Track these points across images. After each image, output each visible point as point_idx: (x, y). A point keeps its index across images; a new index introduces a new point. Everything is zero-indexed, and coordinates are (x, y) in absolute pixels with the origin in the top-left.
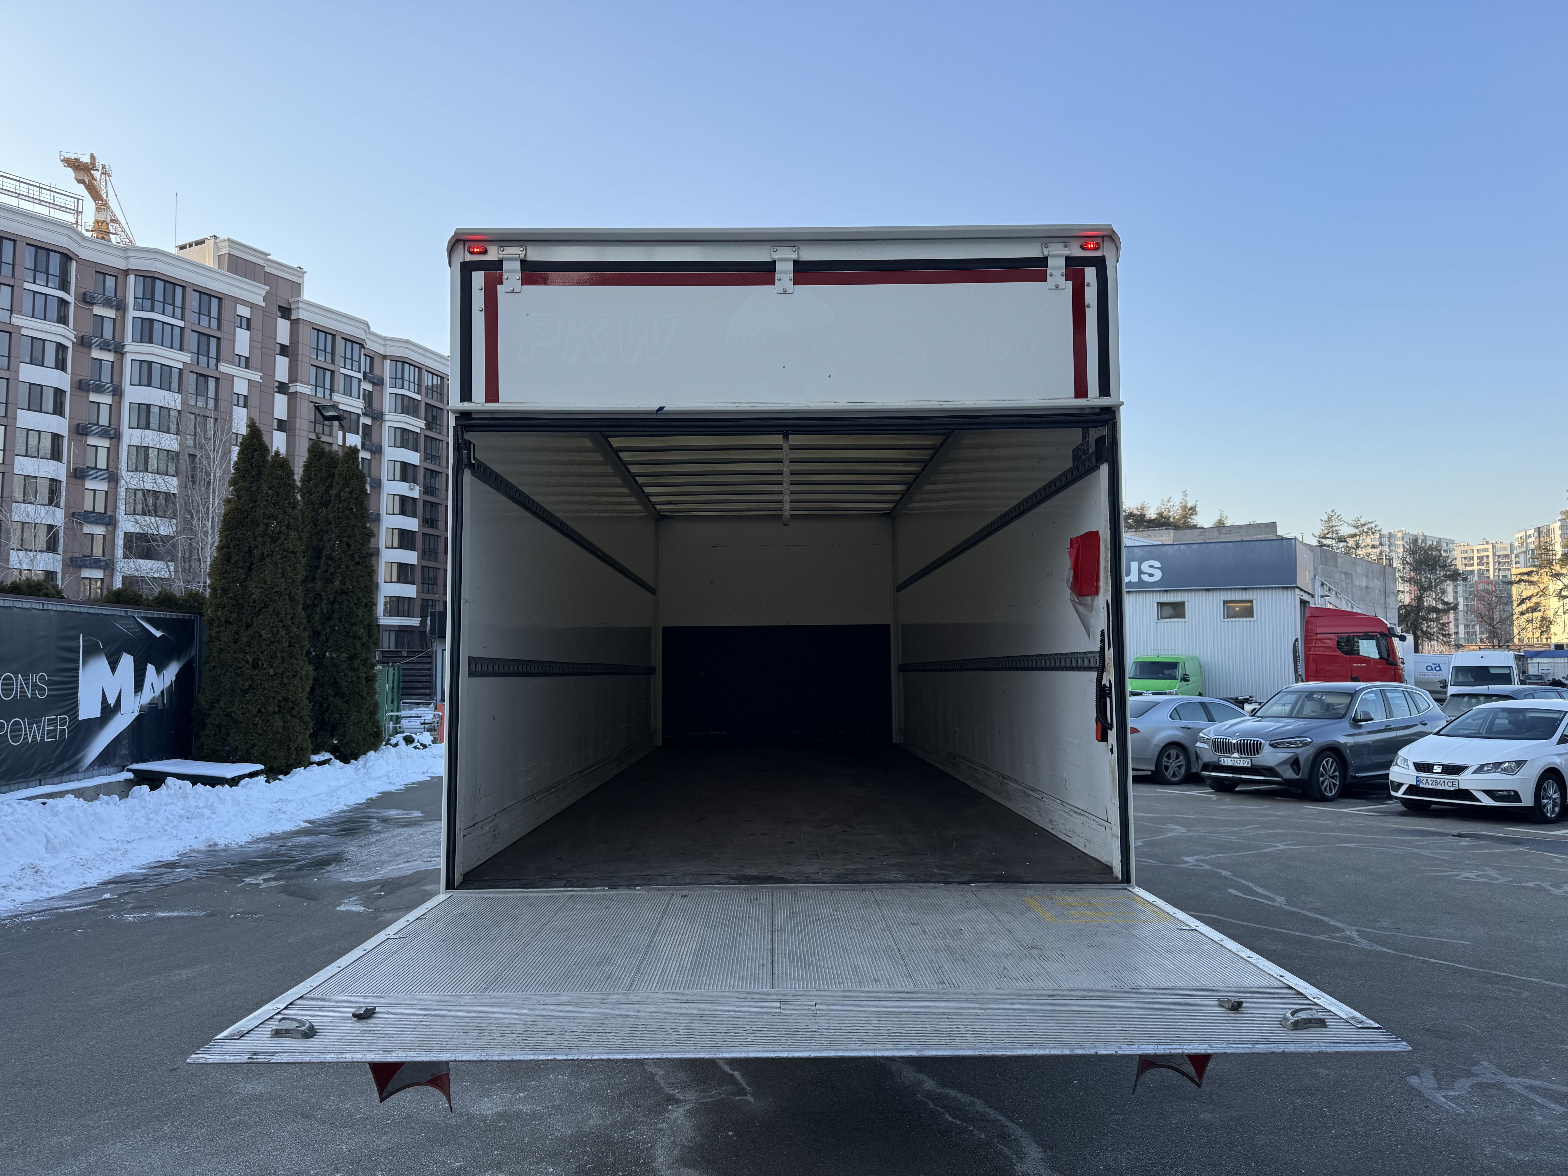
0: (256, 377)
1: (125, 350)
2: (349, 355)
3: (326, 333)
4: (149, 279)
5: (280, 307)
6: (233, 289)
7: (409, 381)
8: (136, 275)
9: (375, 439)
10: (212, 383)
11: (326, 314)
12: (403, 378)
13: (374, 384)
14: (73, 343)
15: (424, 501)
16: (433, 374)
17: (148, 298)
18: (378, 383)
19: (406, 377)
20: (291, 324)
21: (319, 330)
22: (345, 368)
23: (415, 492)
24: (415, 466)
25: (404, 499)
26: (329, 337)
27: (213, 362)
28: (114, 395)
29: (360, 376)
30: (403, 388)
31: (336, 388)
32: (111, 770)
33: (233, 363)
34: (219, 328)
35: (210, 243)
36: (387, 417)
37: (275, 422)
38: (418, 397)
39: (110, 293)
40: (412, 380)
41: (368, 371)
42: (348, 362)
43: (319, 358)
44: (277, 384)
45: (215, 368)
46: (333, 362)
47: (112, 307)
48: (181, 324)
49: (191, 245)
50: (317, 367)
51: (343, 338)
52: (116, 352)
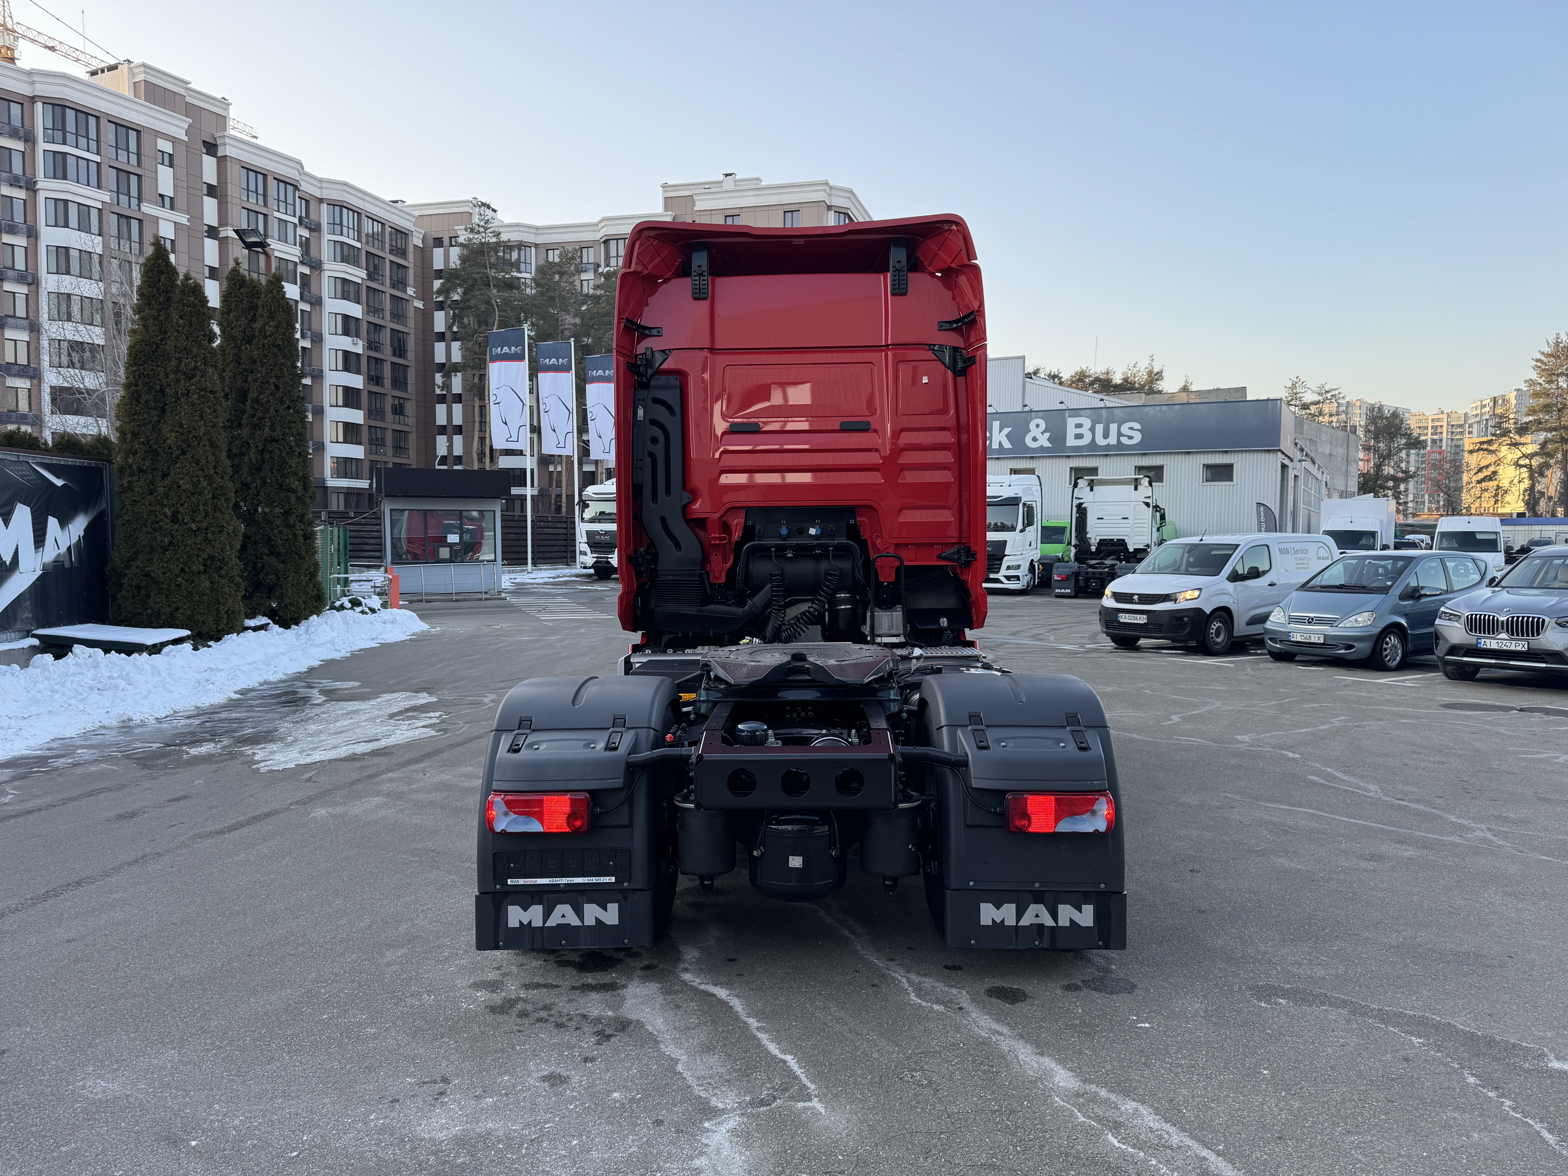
0: (183, 219)
1: (38, 187)
2: (282, 198)
3: (256, 172)
4: (58, 107)
5: (204, 142)
6: (151, 120)
7: (348, 227)
8: (44, 103)
9: (314, 289)
10: (135, 224)
11: (255, 151)
12: (341, 224)
13: (311, 230)
15: (368, 356)
16: (373, 220)
17: (58, 129)
18: (315, 229)
19: (345, 223)
20: (218, 162)
21: (248, 169)
22: (278, 211)
23: (358, 347)
24: (357, 319)
25: (347, 355)
26: (260, 177)
27: (134, 202)
28: (29, 237)
29: (296, 221)
30: (342, 234)
31: (270, 233)
32: (13, 635)
33: (156, 203)
34: (139, 164)
35: (124, 68)
36: (325, 267)
37: (207, 269)
38: (358, 245)
39: (16, 122)
40: (351, 226)
41: (304, 215)
42: (282, 205)
43: (250, 200)
44: (206, 228)
45: (137, 208)
46: (266, 205)
47: (19, 138)
48: (97, 158)
49: (103, 71)
50: (248, 210)
51: (275, 178)
52: (27, 189)
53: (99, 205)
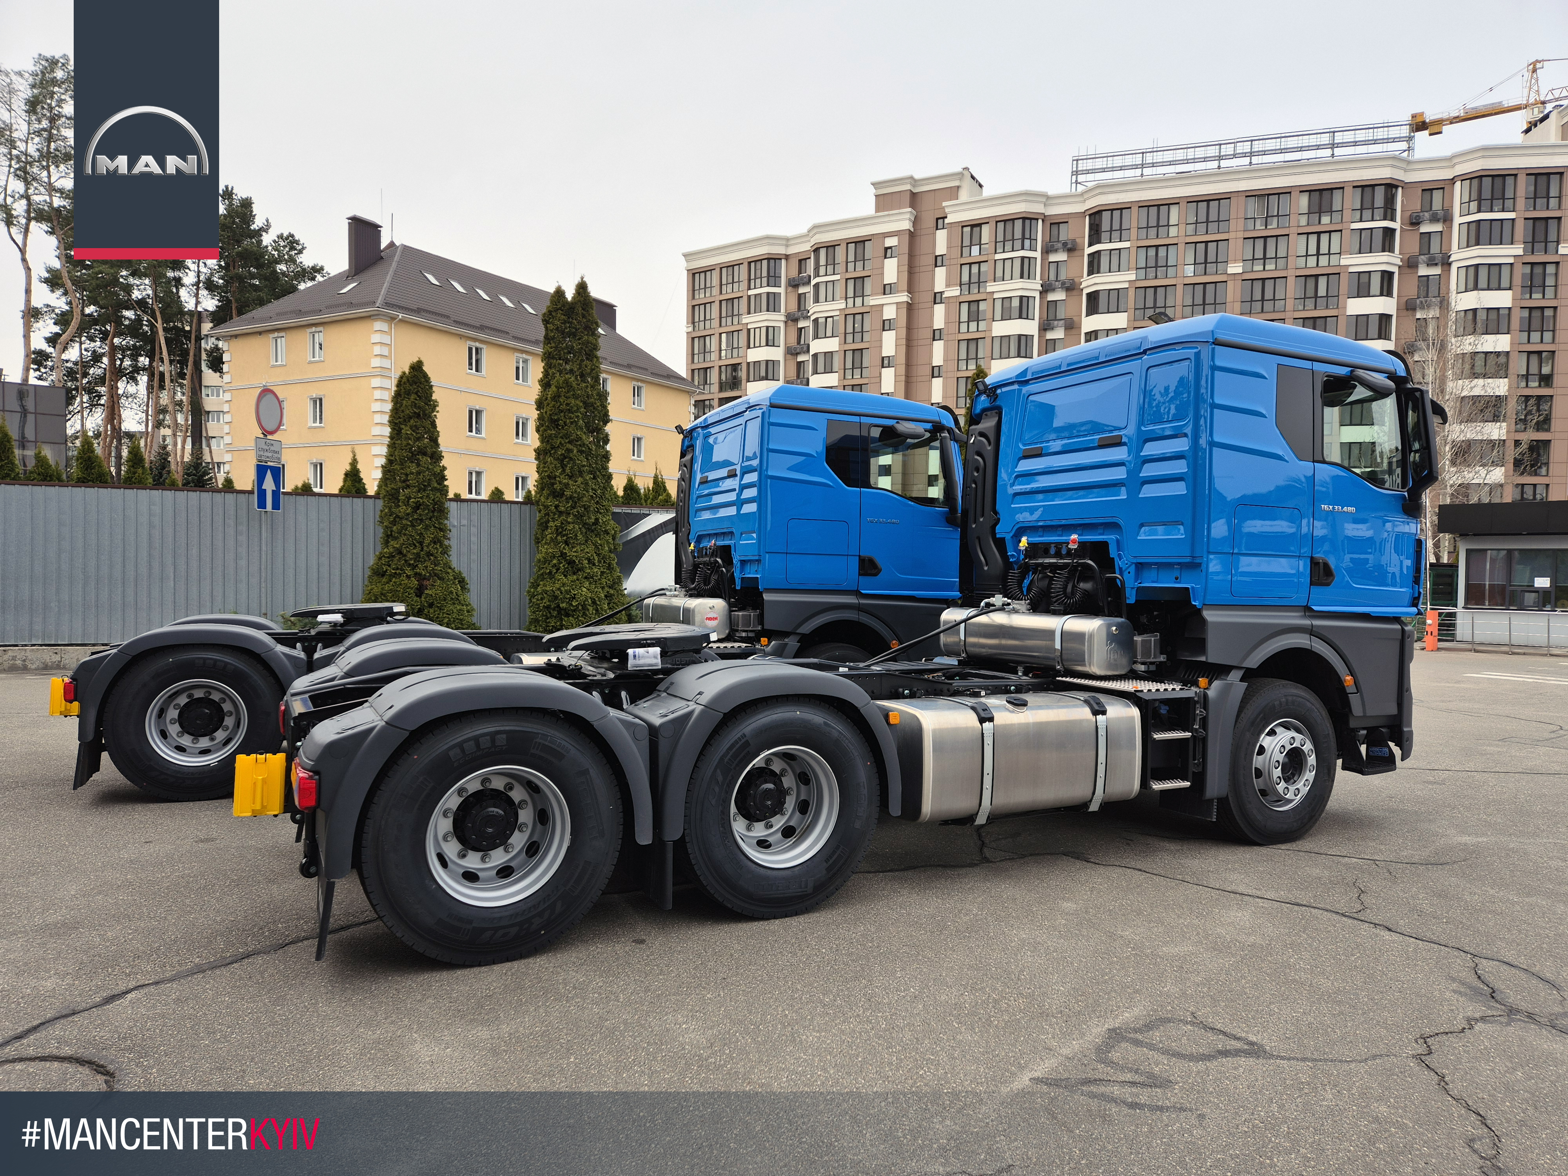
1: (1451, 260)
4: (1475, 179)
8: (1462, 180)
10: (1550, 270)
14: (1400, 267)
17: (1474, 200)
27: (1551, 246)
28: (1440, 307)
34: (1560, 206)
39: (1437, 207)
45: (1555, 251)
47: (1438, 221)
48: (1512, 215)
52: (1442, 264)
53: (1511, 260)
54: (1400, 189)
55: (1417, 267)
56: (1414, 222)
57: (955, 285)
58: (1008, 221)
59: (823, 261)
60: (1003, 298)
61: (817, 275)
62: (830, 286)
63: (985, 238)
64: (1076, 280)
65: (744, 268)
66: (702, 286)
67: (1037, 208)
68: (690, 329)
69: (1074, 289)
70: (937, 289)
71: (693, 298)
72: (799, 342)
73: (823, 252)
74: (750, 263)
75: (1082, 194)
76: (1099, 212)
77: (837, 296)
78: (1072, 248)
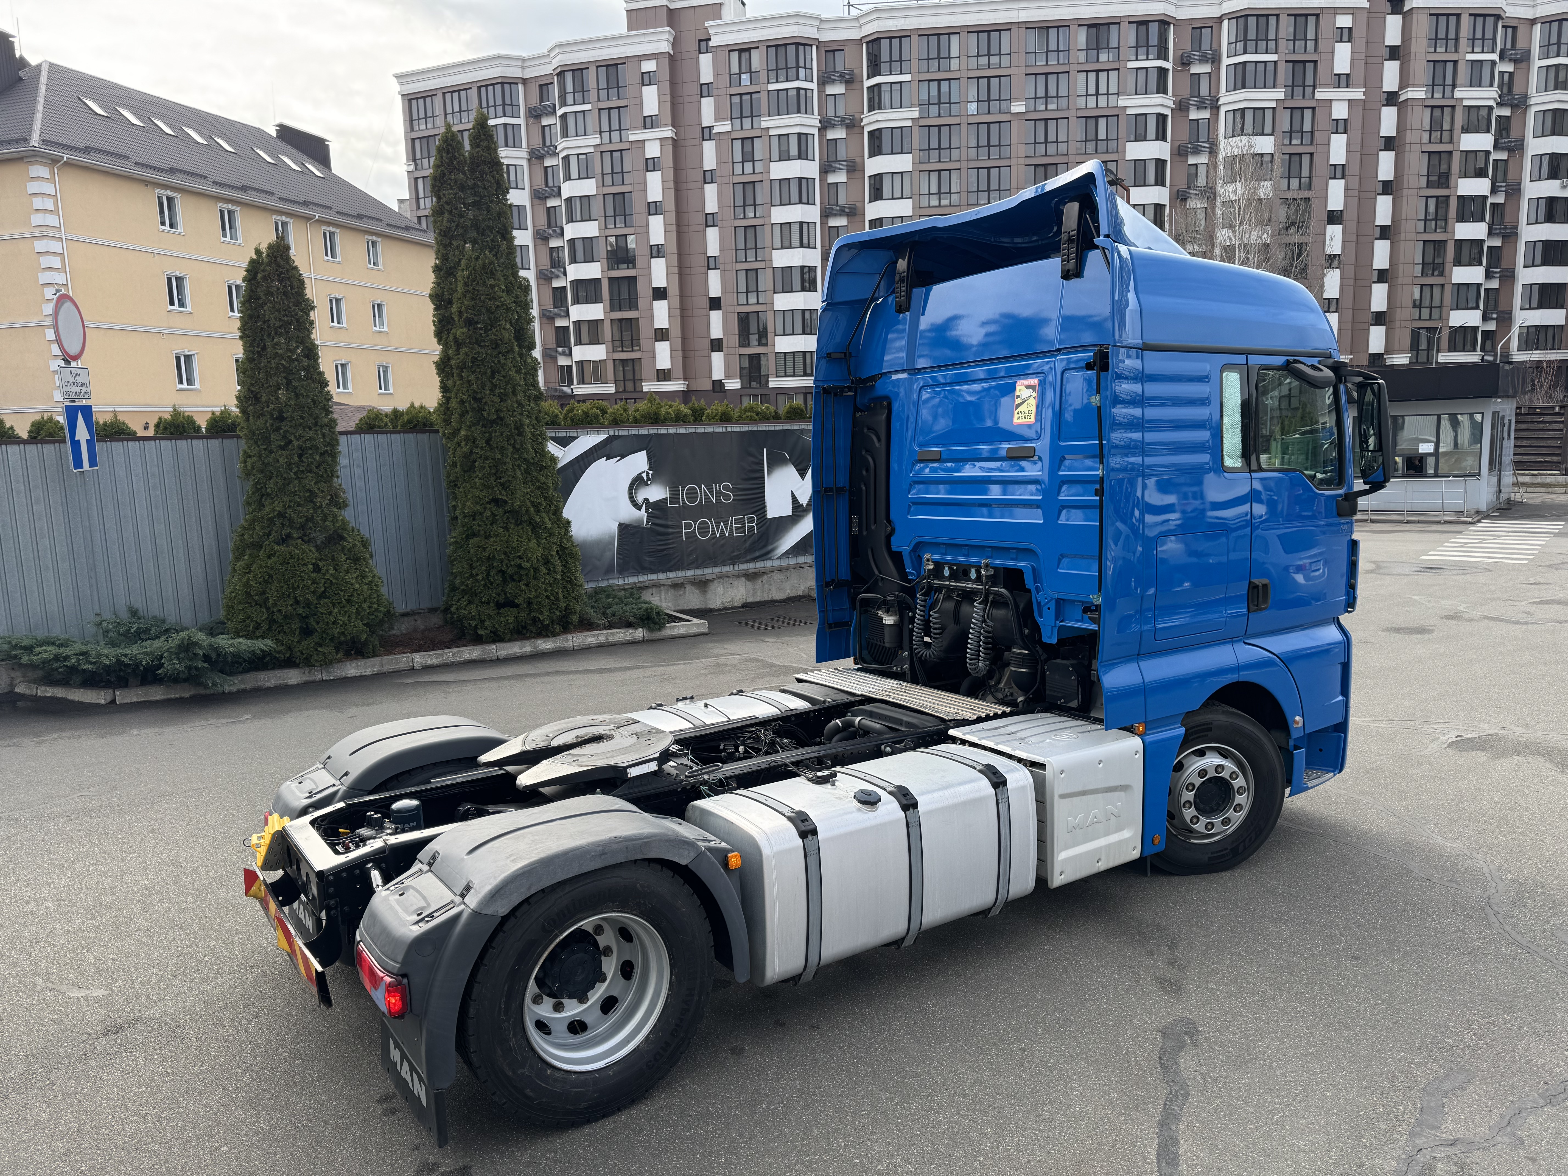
0: (1358, 94)
1: (1220, 103)
2: (1479, 35)
3: (1448, 15)
4: (1242, 18)
8: (1229, 19)
10: (1308, 115)
13: (1516, 62)
14: (1172, 110)
17: (1244, 41)
18: (1522, 58)
20: (1404, 18)
21: (1438, 15)
22: (1473, 52)
25: (1552, 202)
26: (1453, 19)
27: (1308, 91)
28: (1210, 152)
29: (1495, 57)
30: (1559, 55)
31: (1459, 81)
33: (1331, 86)
34: (1316, 50)
36: (1533, 101)
37: (1382, 141)
39: (1206, 47)
41: (1509, 46)
42: (1478, 43)
43: (1438, 50)
44: (1384, 96)
45: (1311, 97)
46: (1456, 51)
47: (1207, 61)
48: (1274, 57)
50: (1435, 61)
52: (1211, 108)
53: (1273, 105)
54: (1172, 26)
55: (1188, 110)
56: (1184, 62)
57: (725, 119)
58: (778, 47)
59: (569, 88)
60: (780, 136)
61: (564, 103)
62: (580, 117)
63: (756, 64)
64: (857, 116)
65: (474, 92)
66: (422, 115)
67: (809, 32)
68: (412, 168)
69: (854, 126)
70: (705, 124)
71: (412, 130)
72: (547, 185)
73: (569, 77)
74: (479, 88)
75: (857, 19)
76: (878, 40)
77: (589, 129)
78: (850, 80)
